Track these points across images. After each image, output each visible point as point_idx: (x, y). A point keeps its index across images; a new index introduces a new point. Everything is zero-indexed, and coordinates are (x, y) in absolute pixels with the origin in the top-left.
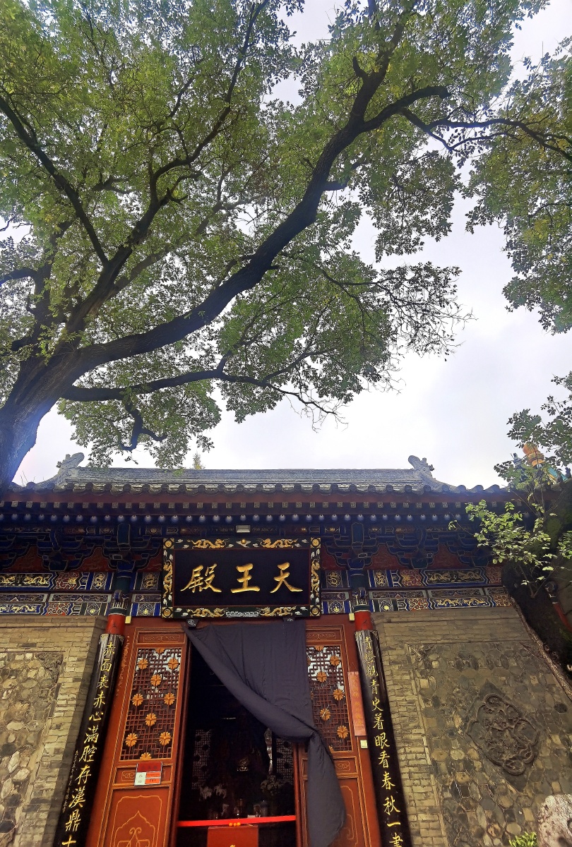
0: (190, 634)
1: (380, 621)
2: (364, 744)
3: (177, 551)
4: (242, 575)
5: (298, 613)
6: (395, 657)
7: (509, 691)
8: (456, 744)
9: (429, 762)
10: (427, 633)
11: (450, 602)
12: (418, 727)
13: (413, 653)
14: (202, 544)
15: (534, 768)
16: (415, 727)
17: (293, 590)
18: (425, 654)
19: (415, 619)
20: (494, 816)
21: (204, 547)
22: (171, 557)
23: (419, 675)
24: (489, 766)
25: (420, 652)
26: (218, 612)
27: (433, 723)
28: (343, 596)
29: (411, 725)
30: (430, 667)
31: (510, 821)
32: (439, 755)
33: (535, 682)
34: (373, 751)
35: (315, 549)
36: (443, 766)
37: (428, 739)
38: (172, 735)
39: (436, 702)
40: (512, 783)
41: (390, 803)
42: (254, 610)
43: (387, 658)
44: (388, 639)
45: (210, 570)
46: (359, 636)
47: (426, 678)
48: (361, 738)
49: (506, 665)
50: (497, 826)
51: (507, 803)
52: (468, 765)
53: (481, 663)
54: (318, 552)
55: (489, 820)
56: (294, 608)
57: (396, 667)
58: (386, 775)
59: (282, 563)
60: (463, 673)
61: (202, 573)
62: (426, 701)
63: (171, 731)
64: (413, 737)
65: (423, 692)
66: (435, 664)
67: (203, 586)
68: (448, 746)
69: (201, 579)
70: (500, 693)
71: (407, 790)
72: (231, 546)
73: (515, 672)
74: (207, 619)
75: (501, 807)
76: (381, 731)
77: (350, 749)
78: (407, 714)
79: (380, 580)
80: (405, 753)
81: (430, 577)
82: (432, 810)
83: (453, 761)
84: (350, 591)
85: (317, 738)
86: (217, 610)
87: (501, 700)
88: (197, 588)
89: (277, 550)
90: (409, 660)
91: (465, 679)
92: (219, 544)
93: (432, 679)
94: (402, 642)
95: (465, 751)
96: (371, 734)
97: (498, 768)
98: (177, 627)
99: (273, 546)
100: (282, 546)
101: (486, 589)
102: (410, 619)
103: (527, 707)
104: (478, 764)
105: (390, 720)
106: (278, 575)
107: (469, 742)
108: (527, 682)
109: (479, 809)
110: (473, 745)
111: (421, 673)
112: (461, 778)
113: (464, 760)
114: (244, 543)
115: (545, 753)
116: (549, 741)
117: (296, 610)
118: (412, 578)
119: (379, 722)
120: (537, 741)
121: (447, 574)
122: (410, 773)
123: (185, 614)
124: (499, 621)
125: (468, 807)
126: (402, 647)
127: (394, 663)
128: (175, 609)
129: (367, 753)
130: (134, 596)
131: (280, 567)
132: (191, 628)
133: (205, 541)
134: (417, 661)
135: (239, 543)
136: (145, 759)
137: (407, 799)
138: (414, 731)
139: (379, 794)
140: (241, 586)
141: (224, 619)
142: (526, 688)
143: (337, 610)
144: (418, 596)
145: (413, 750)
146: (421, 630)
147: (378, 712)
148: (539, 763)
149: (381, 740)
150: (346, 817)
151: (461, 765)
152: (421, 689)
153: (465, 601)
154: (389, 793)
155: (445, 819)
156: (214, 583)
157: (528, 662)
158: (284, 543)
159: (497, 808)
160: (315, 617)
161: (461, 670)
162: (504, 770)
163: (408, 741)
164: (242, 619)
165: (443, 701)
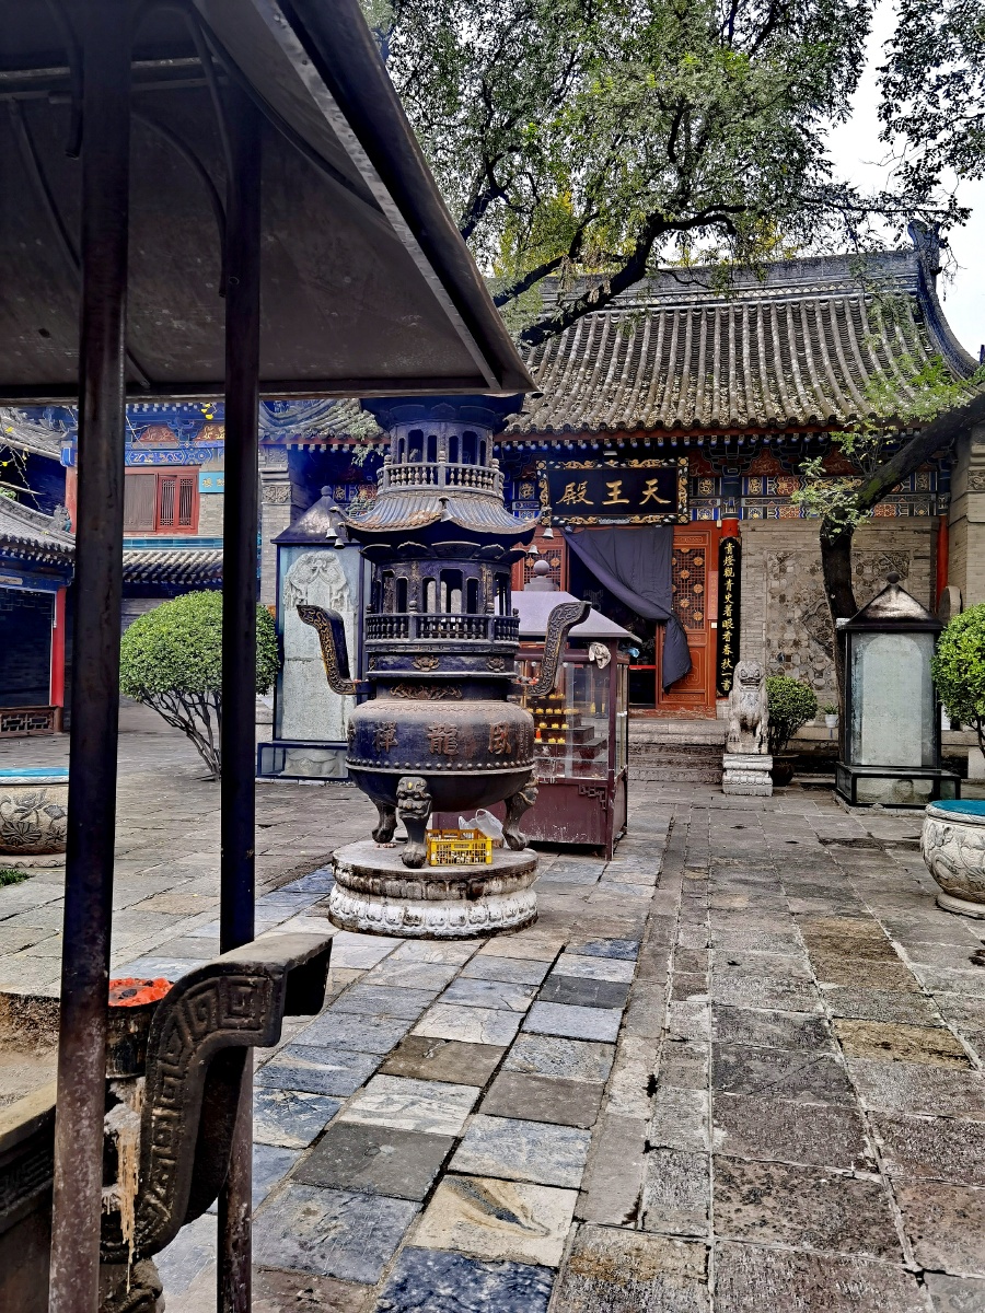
0: (567, 537)
1: (745, 529)
2: (714, 625)
3: (550, 471)
4: (612, 490)
5: (666, 520)
6: (754, 562)
8: (791, 629)
9: (764, 640)
10: (790, 541)
12: (761, 616)
13: (771, 559)
17: (661, 501)
18: (781, 560)
19: (780, 529)
21: (574, 467)
23: (772, 577)
24: (814, 645)
25: (778, 558)
26: (591, 520)
27: (775, 615)
29: (756, 615)
30: (783, 570)
31: (817, 677)
32: (774, 635)
34: (721, 630)
35: (683, 468)
36: (775, 643)
37: (768, 625)
39: (783, 599)
41: (726, 663)
42: (624, 518)
43: (746, 562)
44: (750, 545)
45: (582, 486)
47: (778, 579)
48: (713, 621)
49: (859, 572)
51: (819, 667)
52: (796, 643)
54: (686, 470)
56: (663, 517)
57: (753, 570)
58: (728, 646)
59: (650, 479)
60: (815, 577)
61: (575, 489)
62: (773, 598)
64: (754, 623)
65: (772, 591)
66: (789, 569)
67: (576, 499)
68: (783, 630)
69: (573, 494)
71: (742, 656)
72: (600, 466)
74: (582, 525)
75: (815, 670)
76: (730, 617)
77: (702, 628)
78: (754, 607)
79: (755, 487)
80: (746, 633)
83: (785, 640)
84: (722, 499)
85: (673, 621)
86: (590, 518)
88: (571, 501)
89: (645, 469)
92: (588, 465)
93: (784, 581)
94: (762, 549)
95: (797, 633)
96: (721, 618)
97: (821, 647)
98: (556, 532)
99: (641, 466)
100: (649, 466)
102: (774, 529)
104: (805, 643)
105: (739, 609)
106: (647, 489)
107: (802, 628)
109: (796, 669)
110: (805, 630)
111: (774, 576)
112: (787, 651)
113: (795, 640)
114: (612, 464)
118: (788, 485)
122: (747, 646)
123: (562, 522)
125: (788, 667)
126: (761, 554)
127: (751, 566)
128: (553, 517)
129: (715, 631)
131: (648, 483)
132: (568, 533)
133: (575, 463)
134: (773, 565)
135: (608, 463)
138: (757, 619)
139: (719, 656)
140: (612, 498)
141: (598, 525)
142: (872, 590)
143: (705, 517)
144: (792, 504)
145: (754, 631)
146: (784, 539)
147: (729, 603)
149: (727, 624)
151: (791, 643)
152: (771, 588)
156: (586, 497)
157: (883, 569)
158: (651, 463)
159: (812, 671)
160: (683, 524)
162: (826, 648)
163: (749, 626)
164: (614, 525)
165: (789, 598)
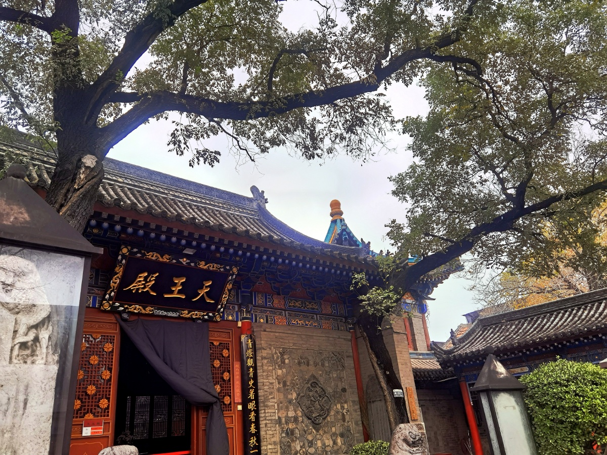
1: (259, 329)
2: (240, 407)
3: (130, 259)
4: (175, 285)
5: (206, 317)
6: (266, 355)
7: (322, 380)
8: (291, 408)
9: (277, 418)
10: (285, 341)
11: (299, 322)
12: (273, 398)
13: (276, 353)
14: (153, 256)
15: (326, 421)
17: (208, 301)
18: (282, 354)
19: (280, 331)
20: (304, 444)
21: (154, 258)
22: (124, 261)
23: (277, 367)
24: (306, 420)
25: (280, 353)
26: (149, 310)
27: (282, 396)
28: (234, 308)
29: (270, 397)
30: (283, 362)
31: (310, 447)
32: (282, 414)
33: (335, 375)
34: (246, 412)
35: (233, 275)
36: (283, 420)
37: (278, 405)
38: (109, 401)
39: (285, 384)
40: (315, 428)
41: (253, 441)
43: (260, 355)
44: (263, 342)
45: (152, 277)
46: (243, 338)
47: (281, 369)
48: (239, 404)
49: (323, 365)
50: (304, 450)
51: (310, 438)
52: (296, 419)
53: (311, 363)
54: (234, 277)
55: (301, 447)
56: (205, 314)
57: (266, 361)
58: (253, 425)
59: (207, 280)
60: (301, 368)
61: (146, 278)
62: (279, 383)
63: (108, 399)
64: (270, 404)
65: (278, 377)
66: (287, 361)
68: (287, 409)
69: (142, 283)
70: (318, 381)
71: (262, 433)
72: (174, 261)
73: (327, 369)
75: (308, 440)
76: (253, 400)
77: (231, 410)
78: (268, 390)
79: (260, 300)
80: (265, 413)
81: (290, 302)
82: (275, 443)
83: (288, 417)
84: (240, 306)
85: (219, 403)
87: (317, 384)
88: (138, 289)
89: (208, 271)
90: (273, 358)
91: (301, 370)
92: (165, 259)
93: (284, 370)
94: (270, 345)
95: (295, 412)
96: (245, 402)
97: (310, 421)
98: (112, 318)
99: (205, 267)
100: (211, 268)
101: (318, 316)
102: (277, 331)
103: (329, 389)
104: (300, 419)
105: (258, 393)
106: (202, 288)
107: (298, 407)
108: (331, 375)
109: (298, 441)
110: (300, 408)
111: (279, 366)
112: (291, 426)
113: (294, 417)
114: (184, 261)
115: (332, 413)
116: (335, 407)
118: (279, 302)
119: (252, 395)
120: (330, 407)
121: (300, 302)
122: (266, 424)
123: (121, 309)
124: (324, 338)
125: (293, 441)
126: (270, 349)
127: (265, 358)
128: (114, 303)
129: (240, 413)
131: (204, 283)
132: (124, 320)
133: (155, 254)
134: (278, 358)
135: (181, 260)
136: (89, 418)
137: (262, 438)
138: (271, 400)
139: (246, 435)
140: (172, 292)
141: (153, 315)
142: (330, 378)
143: (230, 318)
144: (280, 315)
145: (269, 411)
146: (282, 339)
147: (252, 388)
148: (329, 418)
149: (252, 405)
151: (292, 419)
152: (278, 376)
153: (307, 323)
154: (253, 435)
155: (281, 447)
156: (152, 288)
157: (334, 364)
158: (213, 267)
159: (306, 441)
160: (217, 322)
161: (300, 366)
162: (313, 422)
163: (267, 406)
164: (166, 317)
165: (288, 384)
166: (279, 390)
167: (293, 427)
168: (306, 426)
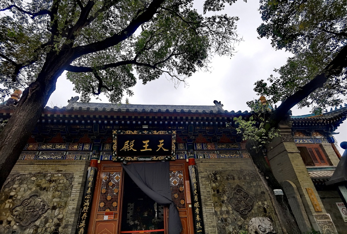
0: (124, 167)
1: (198, 162)
2: (190, 206)
3: (118, 135)
4: (145, 144)
5: (167, 159)
6: (204, 175)
7: (245, 188)
8: (224, 205)
9: (214, 211)
10: (216, 167)
11: (226, 156)
12: (211, 200)
13: (210, 174)
14: (129, 132)
15: (251, 213)
16: (209, 200)
17: (165, 150)
18: (215, 174)
19: (212, 162)
20: (235, 228)
21: (130, 133)
22: (116, 137)
24: (235, 212)
25: (213, 174)
27: (216, 199)
28: (184, 153)
29: (208, 199)
30: (216, 179)
31: (240, 229)
32: (218, 209)
33: (255, 184)
34: (193, 208)
35: (174, 135)
36: (219, 213)
37: (214, 204)
38: (117, 203)
39: (218, 191)
40: (242, 217)
41: (198, 225)
42: (149, 157)
43: (200, 176)
44: (201, 169)
45: (132, 142)
46: (190, 167)
47: (215, 183)
48: (189, 204)
49: (245, 179)
50: (236, 231)
51: (240, 223)
52: (228, 212)
53: (236, 178)
54: (175, 136)
55: (233, 229)
56: (165, 157)
57: (204, 179)
58: (198, 216)
59: (161, 140)
60: (229, 181)
61: (129, 143)
62: (214, 191)
63: (117, 202)
64: (208, 203)
65: (213, 188)
66: (218, 178)
67: (129, 148)
68: (221, 206)
69: (128, 146)
70: (242, 188)
71: (205, 220)
72: (140, 133)
73: (248, 181)
74: (131, 161)
75: (238, 225)
76: (197, 202)
77: (185, 208)
78: (207, 196)
79: (199, 147)
80: (205, 208)
81: (218, 146)
82: (213, 226)
83: (222, 211)
84: (187, 151)
85: (172, 204)
86: (135, 158)
87: (242, 190)
88: (127, 149)
89: (159, 135)
90: (209, 177)
91: (229, 183)
92: (135, 132)
93: (217, 184)
94: (206, 170)
95: (227, 208)
96: (193, 202)
97: (238, 213)
98: (119, 165)
99: (157, 133)
100: (161, 133)
101: (240, 151)
102: (210, 162)
103: (251, 193)
104: (231, 212)
105: (200, 198)
106: (159, 144)
107: (228, 205)
108: (252, 184)
109: (230, 226)
110: (230, 205)
111: (213, 181)
112: (224, 216)
113: (227, 211)
114: (146, 132)
115: (255, 207)
116: (257, 204)
117: (166, 158)
118: (211, 146)
119: (196, 198)
120: (253, 204)
121: (225, 145)
122: (206, 215)
123: (122, 159)
124: (244, 163)
125: (226, 225)
126: (206, 172)
127: (203, 177)
128: (118, 157)
129: (191, 209)
130: (101, 153)
131: (160, 141)
132: (125, 165)
133: (130, 131)
134: (212, 177)
135: (144, 132)
136: (107, 211)
137: (205, 223)
138: (209, 201)
139: (195, 222)
140: (144, 148)
141: (138, 161)
142: (251, 186)
143: (182, 158)
144: (213, 153)
145: (208, 207)
146: (214, 166)
147: (196, 195)
148: (253, 211)
149: (196, 205)
150: (182, 229)
151: (225, 212)
152: (213, 187)
153: (232, 156)
154: (198, 222)
155: (218, 229)
156: (134, 147)
157: (253, 177)
158: (162, 132)
159: (236, 226)
160: (173, 160)
161: (228, 180)
162: (240, 213)
163: (206, 205)
164: (145, 161)
165: (220, 191)
166: (214, 195)
167: (226, 217)
168: (236, 216)
